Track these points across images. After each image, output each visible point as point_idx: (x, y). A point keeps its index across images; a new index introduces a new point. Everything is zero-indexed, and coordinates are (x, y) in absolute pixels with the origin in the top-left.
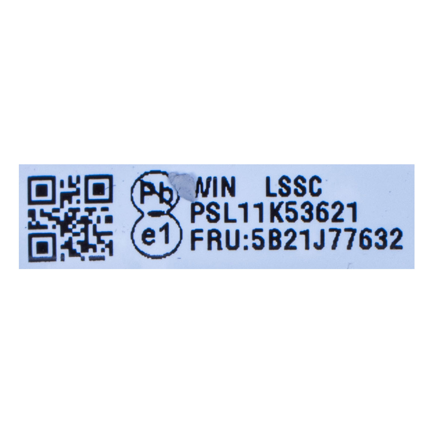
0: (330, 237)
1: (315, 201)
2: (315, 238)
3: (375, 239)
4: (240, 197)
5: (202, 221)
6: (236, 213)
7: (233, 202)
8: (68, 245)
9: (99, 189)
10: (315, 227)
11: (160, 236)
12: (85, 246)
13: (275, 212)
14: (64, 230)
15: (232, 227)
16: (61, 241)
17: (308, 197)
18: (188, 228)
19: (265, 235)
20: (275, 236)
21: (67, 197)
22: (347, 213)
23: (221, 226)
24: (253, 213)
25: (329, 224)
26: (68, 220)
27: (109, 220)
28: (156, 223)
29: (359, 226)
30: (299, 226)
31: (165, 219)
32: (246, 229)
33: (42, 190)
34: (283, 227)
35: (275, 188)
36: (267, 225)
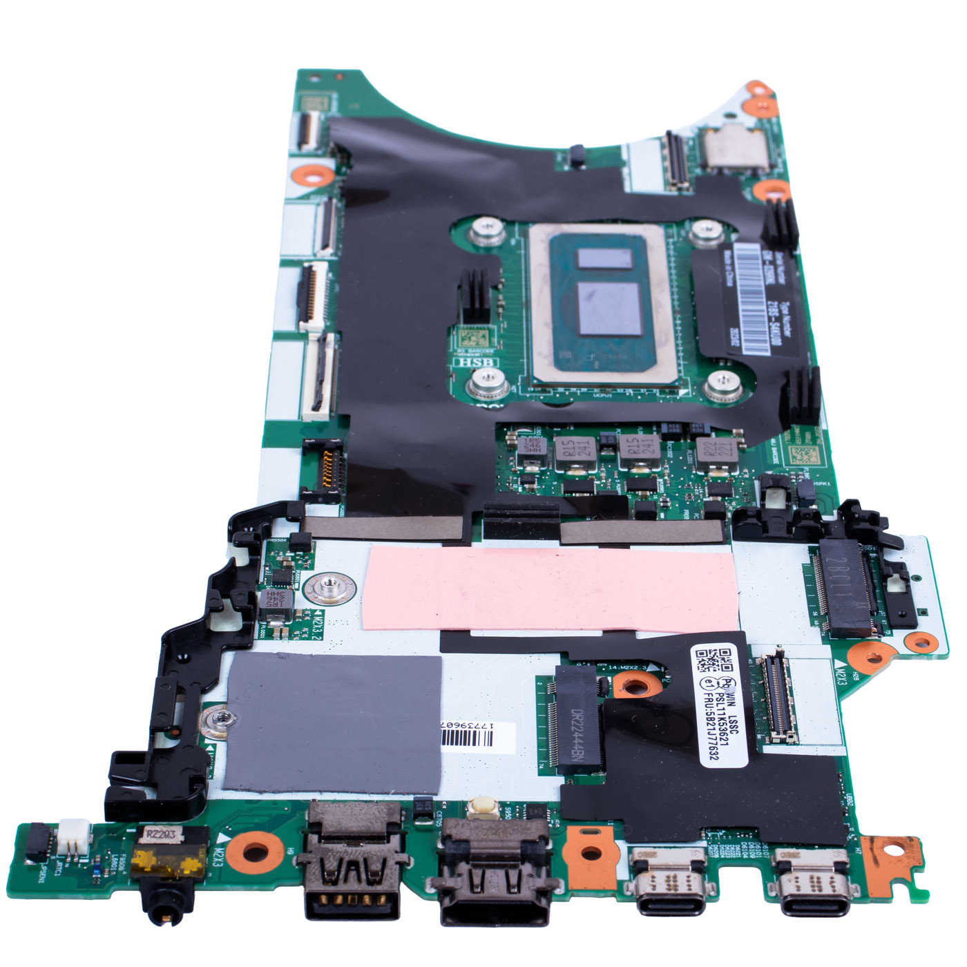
0: (714, 737)
1: (728, 732)
2: (712, 732)
3: (714, 752)
5: (717, 696)
6: (721, 707)
7: (725, 706)
8: (703, 660)
9: (727, 667)
10: (717, 732)
11: (709, 684)
12: (703, 665)
13: (722, 719)
14: (709, 659)
15: (715, 705)
16: (705, 658)
17: (729, 729)
18: (713, 693)
19: (712, 716)
20: (712, 719)
21: (723, 659)
22: (724, 742)
23: (715, 702)
24: (722, 712)
25: (719, 737)
26: (714, 660)
27: (715, 671)
28: (714, 682)
29: (718, 746)
30: (717, 727)
31: (716, 686)
32: (714, 710)
33: (726, 652)
34: (716, 722)
35: (732, 719)
36: (716, 717)
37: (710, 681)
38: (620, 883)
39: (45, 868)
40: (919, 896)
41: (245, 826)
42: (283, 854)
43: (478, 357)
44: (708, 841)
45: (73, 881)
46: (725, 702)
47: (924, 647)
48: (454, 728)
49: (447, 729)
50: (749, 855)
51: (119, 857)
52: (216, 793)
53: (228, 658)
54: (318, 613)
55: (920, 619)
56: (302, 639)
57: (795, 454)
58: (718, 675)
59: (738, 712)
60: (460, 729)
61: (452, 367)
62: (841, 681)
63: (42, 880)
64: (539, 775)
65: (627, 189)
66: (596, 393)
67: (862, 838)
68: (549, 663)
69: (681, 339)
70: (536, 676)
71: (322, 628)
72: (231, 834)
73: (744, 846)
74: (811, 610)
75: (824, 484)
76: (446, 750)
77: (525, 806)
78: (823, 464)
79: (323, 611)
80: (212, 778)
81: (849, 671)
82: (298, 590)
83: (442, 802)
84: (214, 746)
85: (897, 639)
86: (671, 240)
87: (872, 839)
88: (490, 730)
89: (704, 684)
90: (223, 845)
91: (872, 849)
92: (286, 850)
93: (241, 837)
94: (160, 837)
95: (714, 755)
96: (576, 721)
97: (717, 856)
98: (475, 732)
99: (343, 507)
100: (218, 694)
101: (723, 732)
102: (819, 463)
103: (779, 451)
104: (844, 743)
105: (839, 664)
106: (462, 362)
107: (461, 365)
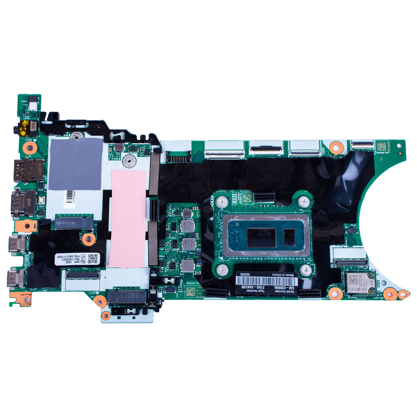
0: (65, 257)
1: (66, 261)
2: (67, 257)
3: (60, 257)
4: (74, 261)
5: (78, 258)
6: (75, 259)
7: (75, 260)
8: (93, 256)
9: (89, 262)
10: (67, 258)
11: (83, 257)
12: (91, 256)
13: (71, 259)
14: (93, 257)
15: (75, 258)
16: (94, 256)
17: (67, 261)
18: (80, 258)
19: (72, 257)
20: (71, 257)
21: (93, 261)
22: (63, 260)
23: (76, 258)
24: (73, 259)
25: (65, 258)
26: (93, 258)
27: (88, 258)
28: (83, 258)
29: (62, 258)
30: (68, 258)
31: (82, 258)
32: (74, 257)
33: (96, 262)
35: (71, 262)
36: (71, 258)
37: (84, 257)
38: (17, 233)
39: (26, 101)
40: (11, 304)
41: (39, 145)
42: (29, 154)
43: (237, 199)
44: (31, 254)
45: (22, 108)
46: (76, 260)
47: (105, 316)
48: (73, 193)
49: (73, 192)
50: (25, 264)
51: (29, 117)
52: (51, 138)
53: (101, 137)
54: (119, 159)
55: (116, 317)
56: (109, 155)
57: (191, 289)
58: (87, 259)
59: (73, 263)
60: (73, 195)
61: (232, 191)
62: (90, 293)
63: (22, 101)
64: (56, 214)
65: (331, 247)
66: (220, 233)
67: (31, 292)
68: (98, 217)
69: (249, 260)
70: (93, 214)
71: (113, 160)
72: (36, 142)
73: (28, 263)
74: (120, 287)
75: (177, 296)
76: (65, 192)
77: (45, 211)
78: (186, 297)
79: (120, 160)
80: (56, 136)
81: (95, 295)
82: (129, 153)
83: (47, 191)
84: (68, 136)
85: (108, 309)
86: (304, 259)
87: (31, 295)
88: (73, 202)
89: (83, 255)
90: (33, 141)
91: (27, 294)
93: (36, 145)
94: (32, 126)
95: (59, 257)
96: (71, 223)
97: (25, 256)
98: (72, 199)
99: (165, 163)
100: (87, 135)
101: (66, 260)
102: (187, 296)
103: (193, 284)
104: (66, 291)
105: (97, 293)
106: (235, 195)
107: (233, 195)
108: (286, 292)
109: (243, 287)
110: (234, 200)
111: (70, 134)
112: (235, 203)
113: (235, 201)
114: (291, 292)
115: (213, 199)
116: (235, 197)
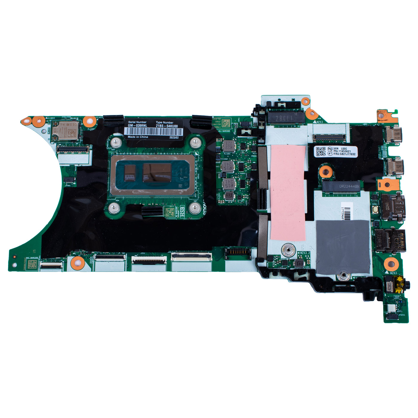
0: (348, 154)
1: (346, 150)
2: (346, 154)
4: (339, 150)
5: (335, 152)
6: (338, 151)
7: (338, 150)
8: (321, 154)
9: (324, 149)
10: (346, 153)
11: (331, 153)
12: (323, 154)
13: (342, 151)
14: (320, 153)
16: (320, 154)
18: (334, 153)
20: (342, 154)
21: (320, 149)
22: (350, 151)
23: (337, 152)
25: (348, 153)
26: (321, 152)
27: (325, 152)
29: (351, 153)
30: (345, 153)
31: (331, 152)
32: (339, 153)
33: (318, 149)
34: (343, 153)
35: (342, 149)
36: (342, 152)
37: (329, 153)
38: (397, 178)
39: (400, 315)
40: (396, 112)
41: (382, 268)
42: (392, 258)
43: (180, 211)
44: (381, 158)
45: (403, 307)
46: (337, 150)
47: (308, 100)
48: (344, 217)
49: (344, 219)
50: (386, 149)
51: (395, 297)
52: (371, 274)
53: (318, 275)
54: (299, 253)
55: (296, 100)
56: (310, 257)
57: (225, 126)
58: (327, 151)
59: (340, 147)
60: (344, 216)
61: (184, 219)
62: (322, 122)
63: (404, 315)
64: (360, 196)
65: (90, 164)
66: (197, 178)
67: (378, 123)
68: (318, 194)
69: (170, 153)
70: (323, 196)
71: (305, 252)
72: (385, 270)
73: (383, 149)
74: (293, 127)
75: (239, 119)
76: (352, 219)
77: (371, 200)
78: (230, 119)
79: (298, 252)
80: (365, 277)
81: (317, 120)
82: (289, 259)
83: (371, 220)
84: (353, 277)
85: (304, 107)
86: (117, 153)
87: (378, 120)
88: (344, 209)
89: (330, 154)
90: (389, 272)
91: (382, 121)
92: (390, 257)
93: (386, 268)
94: (391, 287)
95: (354, 154)
96: (344, 186)
97: (387, 156)
98: (345, 212)
99: (252, 248)
100: (333, 277)
101: (347, 151)
102: (230, 120)
103: (224, 130)
104: (345, 124)
105: (315, 122)
106: (182, 216)
107: (184, 216)
108: (136, 122)
109: (176, 126)
110: (183, 211)
111: (351, 279)
112: (182, 208)
113: (182, 209)
114: (131, 122)
115: (204, 211)
116: (182, 214)
